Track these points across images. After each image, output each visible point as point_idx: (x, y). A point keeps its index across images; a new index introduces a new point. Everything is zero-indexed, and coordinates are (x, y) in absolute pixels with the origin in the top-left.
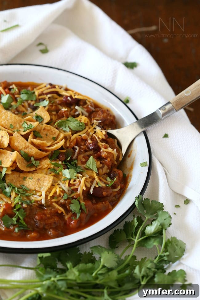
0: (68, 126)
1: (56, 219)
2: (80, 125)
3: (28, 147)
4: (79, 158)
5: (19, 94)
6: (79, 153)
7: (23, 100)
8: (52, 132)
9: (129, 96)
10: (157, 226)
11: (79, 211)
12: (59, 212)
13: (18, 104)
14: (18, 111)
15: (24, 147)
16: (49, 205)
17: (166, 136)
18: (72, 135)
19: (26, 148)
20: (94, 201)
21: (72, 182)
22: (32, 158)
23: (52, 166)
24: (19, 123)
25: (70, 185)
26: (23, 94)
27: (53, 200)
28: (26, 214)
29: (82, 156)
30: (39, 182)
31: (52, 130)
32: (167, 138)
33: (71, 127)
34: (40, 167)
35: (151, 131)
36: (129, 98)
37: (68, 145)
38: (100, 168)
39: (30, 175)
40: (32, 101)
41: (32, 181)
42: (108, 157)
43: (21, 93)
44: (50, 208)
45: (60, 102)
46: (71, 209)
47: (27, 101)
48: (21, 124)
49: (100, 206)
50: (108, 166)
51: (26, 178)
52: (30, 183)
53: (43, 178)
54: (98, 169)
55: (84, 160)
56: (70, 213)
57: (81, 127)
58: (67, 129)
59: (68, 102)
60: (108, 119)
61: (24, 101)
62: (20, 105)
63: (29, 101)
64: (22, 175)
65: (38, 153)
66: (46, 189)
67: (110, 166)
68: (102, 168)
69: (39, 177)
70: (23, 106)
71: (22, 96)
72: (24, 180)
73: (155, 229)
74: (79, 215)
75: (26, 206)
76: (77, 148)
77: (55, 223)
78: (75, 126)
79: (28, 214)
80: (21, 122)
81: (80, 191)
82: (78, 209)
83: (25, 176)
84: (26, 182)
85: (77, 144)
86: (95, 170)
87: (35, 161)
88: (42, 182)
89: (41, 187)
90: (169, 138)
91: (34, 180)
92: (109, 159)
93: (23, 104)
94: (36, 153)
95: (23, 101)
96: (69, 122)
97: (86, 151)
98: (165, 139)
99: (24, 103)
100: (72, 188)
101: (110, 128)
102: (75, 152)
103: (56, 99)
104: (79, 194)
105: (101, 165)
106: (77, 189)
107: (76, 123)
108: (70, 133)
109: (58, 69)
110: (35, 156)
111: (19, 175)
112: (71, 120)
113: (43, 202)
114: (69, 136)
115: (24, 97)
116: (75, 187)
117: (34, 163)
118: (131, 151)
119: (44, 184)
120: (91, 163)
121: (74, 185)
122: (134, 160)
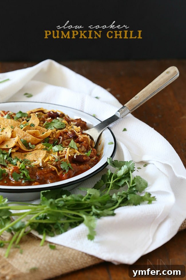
0: (53, 126)
1: (51, 174)
2: (61, 124)
3: (26, 135)
4: (63, 143)
6: (63, 140)
8: (42, 130)
9: (95, 114)
10: (125, 169)
11: (68, 168)
12: (53, 170)
15: (23, 135)
16: (45, 166)
17: (125, 130)
18: (57, 131)
19: (24, 136)
20: (78, 164)
21: (60, 153)
22: (30, 144)
23: (45, 147)
24: (17, 125)
25: (59, 154)
27: (48, 163)
28: (29, 172)
29: (65, 141)
30: (36, 155)
31: (42, 129)
32: (126, 131)
33: (55, 126)
34: (36, 148)
35: (113, 128)
36: (95, 115)
37: (54, 136)
38: (79, 147)
39: (30, 153)
40: (25, 117)
41: (31, 155)
42: (84, 140)
44: (46, 168)
45: (45, 117)
46: (61, 167)
47: (21, 117)
48: (19, 126)
49: (82, 167)
50: (85, 146)
51: (26, 155)
52: (30, 157)
53: (39, 152)
54: (78, 148)
55: (67, 143)
56: (61, 171)
57: (62, 126)
58: (53, 128)
59: (51, 115)
60: (81, 123)
63: (23, 118)
64: (23, 154)
65: (33, 139)
66: (42, 158)
67: (86, 147)
68: (81, 147)
69: (36, 153)
71: (17, 115)
72: (25, 156)
73: (124, 171)
74: (68, 170)
75: (29, 168)
76: (61, 138)
77: (51, 177)
78: (59, 125)
79: (30, 172)
80: (19, 125)
81: (66, 157)
82: (67, 167)
83: (25, 154)
84: (27, 157)
85: (61, 135)
86: (76, 148)
87: (32, 145)
88: (39, 155)
89: (38, 158)
90: (127, 131)
91: (33, 155)
92: (85, 142)
94: (32, 139)
96: (53, 123)
97: (67, 138)
98: (124, 132)
99: (19, 119)
100: (61, 156)
101: (84, 130)
102: (60, 140)
103: (43, 115)
104: (66, 159)
105: (80, 145)
106: (64, 157)
107: (58, 123)
108: (55, 129)
109: (41, 103)
110: (31, 142)
111: (21, 154)
112: (55, 121)
113: (41, 165)
114: (55, 132)
116: (63, 155)
117: (31, 146)
118: (101, 141)
119: (40, 156)
120: (72, 144)
121: (62, 154)
122: (103, 144)
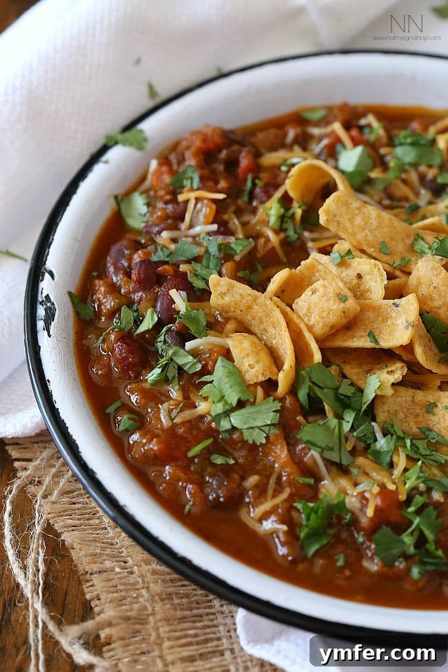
5: (391, 143)
7: (404, 164)
13: (391, 175)
14: (391, 197)
24: (402, 239)
26: (401, 144)
40: (430, 166)
43: (397, 141)
47: (413, 166)
48: (409, 242)
61: (407, 167)
62: (397, 178)
63: (423, 168)
70: (405, 182)
71: (399, 151)
80: (408, 236)
93: (404, 176)
95: (402, 168)
99: (405, 171)
115: (404, 153)
